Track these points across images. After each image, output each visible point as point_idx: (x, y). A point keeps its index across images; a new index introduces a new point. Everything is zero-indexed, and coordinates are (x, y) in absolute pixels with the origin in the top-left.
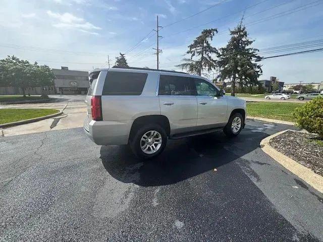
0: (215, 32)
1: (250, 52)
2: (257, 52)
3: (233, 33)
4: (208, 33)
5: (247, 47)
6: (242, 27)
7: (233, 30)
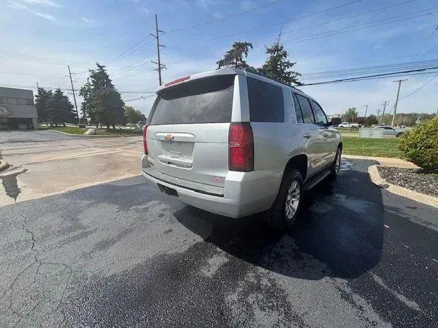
0: (249, 47)
1: (291, 75)
2: (298, 77)
3: (269, 51)
4: (241, 48)
5: (287, 70)
6: (280, 46)
7: (270, 47)
